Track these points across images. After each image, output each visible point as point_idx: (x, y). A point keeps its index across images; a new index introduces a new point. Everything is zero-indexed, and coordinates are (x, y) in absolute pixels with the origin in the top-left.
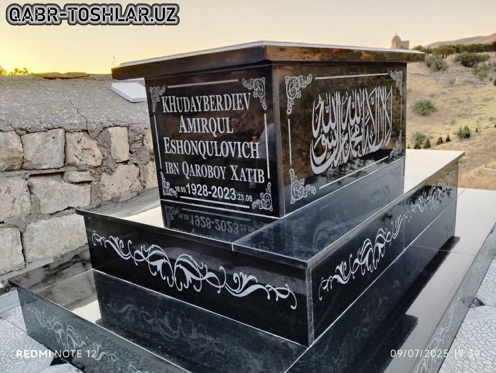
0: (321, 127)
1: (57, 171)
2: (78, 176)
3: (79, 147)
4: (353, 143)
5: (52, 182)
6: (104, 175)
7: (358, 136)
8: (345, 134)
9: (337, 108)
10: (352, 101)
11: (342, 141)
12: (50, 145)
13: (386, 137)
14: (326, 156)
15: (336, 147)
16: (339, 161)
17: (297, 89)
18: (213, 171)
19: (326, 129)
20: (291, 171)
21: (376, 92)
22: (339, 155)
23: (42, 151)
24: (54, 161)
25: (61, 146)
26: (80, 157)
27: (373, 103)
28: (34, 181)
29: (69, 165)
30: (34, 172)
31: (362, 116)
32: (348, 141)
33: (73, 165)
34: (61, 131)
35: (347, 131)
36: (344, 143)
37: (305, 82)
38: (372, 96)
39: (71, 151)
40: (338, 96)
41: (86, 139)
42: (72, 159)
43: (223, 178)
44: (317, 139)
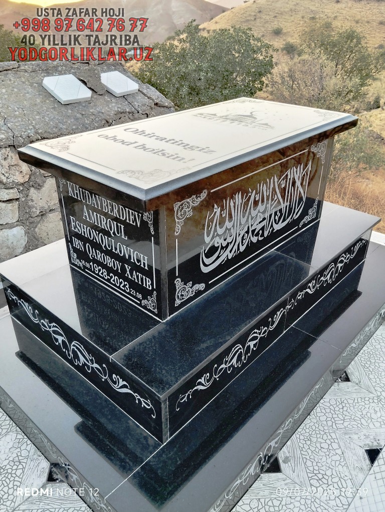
0: (215, 231)
2: (5, 195)
3: (6, 164)
4: (253, 231)
6: (32, 190)
7: (260, 222)
8: (244, 227)
9: (236, 208)
10: (256, 193)
13: (297, 211)
14: (220, 253)
15: (231, 243)
16: (235, 252)
17: (187, 210)
18: (111, 262)
19: (221, 231)
20: (177, 281)
21: (289, 174)
22: (236, 247)
26: (7, 175)
27: (283, 186)
31: (267, 203)
32: (247, 232)
33: (1, 182)
35: (247, 224)
36: (241, 236)
37: (198, 200)
38: (283, 179)
40: (238, 197)
41: (12, 154)
43: (119, 271)
44: (208, 244)
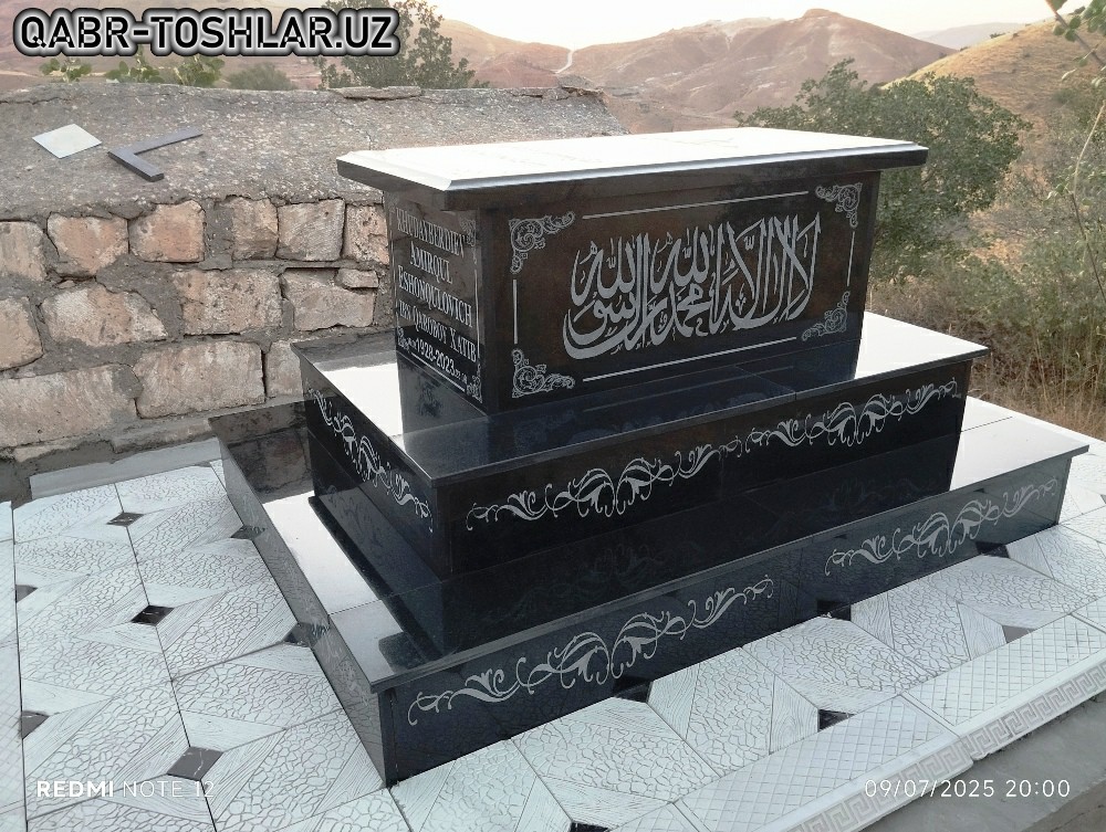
0: (594, 288)
1: (328, 265)
3: (365, 230)
4: (682, 315)
5: (316, 283)
7: (696, 302)
8: (658, 301)
9: (639, 260)
10: (684, 245)
11: (649, 312)
12: (319, 225)
13: (790, 305)
14: (605, 332)
15: (631, 320)
16: (640, 341)
17: (535, 236)
18: (437, 329)
19: (607, 293)
20: (516, 353)
21: (763, 227)
22: (641, 332)
23: (307, 233)
24: (326, 250)
25: (337, 227)
26: (363, 248)
27: (749, 247)
28: (291, 279)
29: (348, 258)
30: (293, 265)
32: (668, 311)
33: (352, 258)
34: (340, 204)
35: (665, 293)
36: (653, 315)
37: (558, 225)
38: (749, 234)
39: (350, 236)
40: (643, 244)
42: (352, 250)
43: (445, 342)
44: (582, 307)
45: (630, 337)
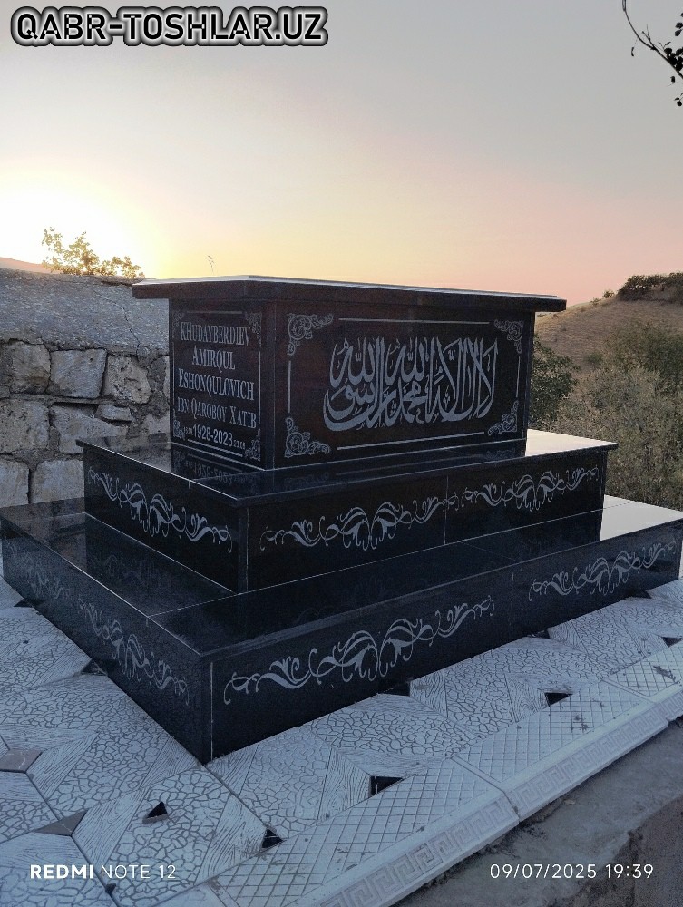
0: (346, 375)
1: (89, 402)
2: (111, 412)
3: (122, 375)
4: (407, 404)
5: (79, 414)
6: (150, 418)
7: (417, 396)
8: (390, 391)
9: (377, 357)
10: (407, 350)
11: (384, 399)
12: (85, 369)
13: (480, 407)
14: (353, 412)
15: (371, 404)
16: (377, 421)
17: (305, 329)
18: (216, 411)
19: (355, 380)
20: (289, 420)
21: (460, 344)
22: (378, 415)
23: (74, 374)
24: (88, 389)
25: (98, 372)
26: (120, 389)
27: (452, 358)
28: (58, 410)
29: (106, 397)
30: (59, 400)
31: (427, 372)
32: (397, 400)
33: (111, 397)
34: (102, 353)
35: (395, 386)
36: (387, 402)
37: (321, 322)
38: (452, 348)
39: (110, 380)
40: (380, 344)
41: (132, 367)
42: (110, 389)
43: (224, 420)
44: (336, 390)
45: (371, 417)
